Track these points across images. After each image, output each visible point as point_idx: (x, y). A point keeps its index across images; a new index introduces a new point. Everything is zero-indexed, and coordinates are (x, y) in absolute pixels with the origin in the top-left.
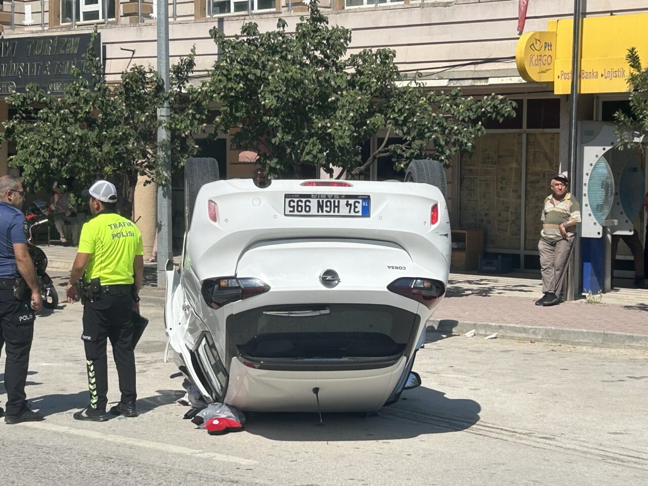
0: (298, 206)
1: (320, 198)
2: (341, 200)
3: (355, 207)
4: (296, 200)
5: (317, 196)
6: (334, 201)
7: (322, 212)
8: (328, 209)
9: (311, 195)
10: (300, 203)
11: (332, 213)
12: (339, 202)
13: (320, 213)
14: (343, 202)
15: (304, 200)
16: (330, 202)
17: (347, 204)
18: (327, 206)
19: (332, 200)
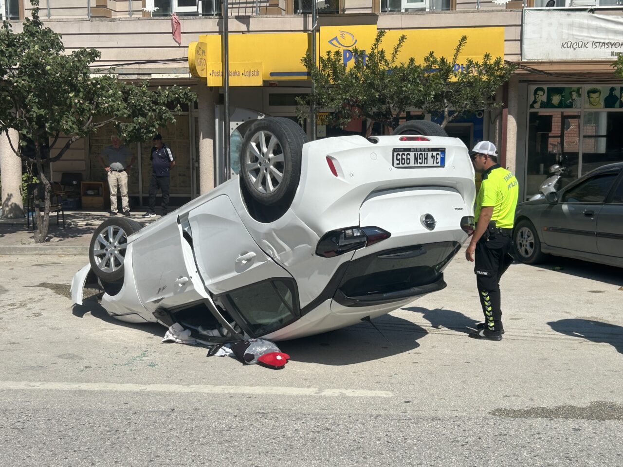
0: (402, 159)
1: (417, 151)
2: (429, 153)
3: (437, 159)
4: (401, 153)
5: (415, 150)
6: (425, 154)
7: (417, 164)
8: (420, 161)
9: (410, 149)
10: (403, 157)
11: (423, 165)
12: (427, 154)
13: (416, 165)
14: (430, 154)
15: (406, 153)
16: (422, 154)
17: (433, 156)
18: (420, 159)
19: (423, 153)
